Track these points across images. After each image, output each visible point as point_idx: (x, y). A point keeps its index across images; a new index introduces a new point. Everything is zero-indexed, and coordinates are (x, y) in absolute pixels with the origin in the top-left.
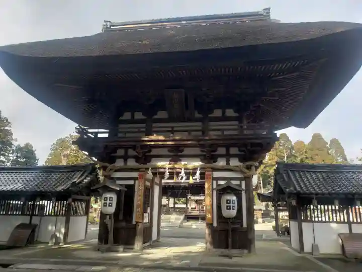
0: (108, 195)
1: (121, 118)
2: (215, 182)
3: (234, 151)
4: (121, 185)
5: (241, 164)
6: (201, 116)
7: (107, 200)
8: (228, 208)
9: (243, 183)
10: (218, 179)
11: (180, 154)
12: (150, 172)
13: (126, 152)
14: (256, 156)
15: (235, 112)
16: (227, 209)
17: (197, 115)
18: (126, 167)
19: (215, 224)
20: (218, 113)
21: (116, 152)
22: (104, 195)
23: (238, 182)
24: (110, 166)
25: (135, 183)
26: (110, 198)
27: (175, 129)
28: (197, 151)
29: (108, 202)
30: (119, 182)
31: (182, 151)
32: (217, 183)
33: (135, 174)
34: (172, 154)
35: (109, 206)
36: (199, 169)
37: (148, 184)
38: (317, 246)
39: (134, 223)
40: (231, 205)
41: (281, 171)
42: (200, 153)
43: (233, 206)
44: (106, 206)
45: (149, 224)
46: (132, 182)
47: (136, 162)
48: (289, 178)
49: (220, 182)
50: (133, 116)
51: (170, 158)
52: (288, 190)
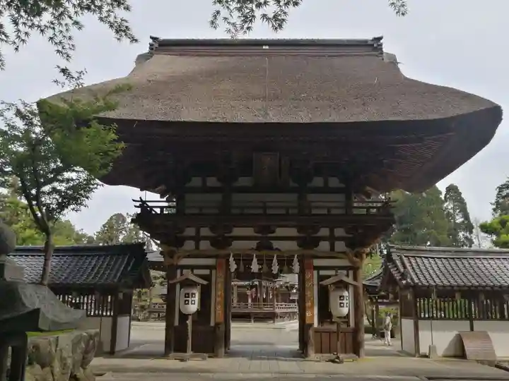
0: (190, 291)
1: (188, 185)
2: (315, 272)
3: (339, 232)
5: (349, 250)
6: (296, 185)
7: (188, 297)
8: (342, 305)
9: (351, 273)
10: (319, 268)
11: (270, 235)
12: (232, 259)
13: (198, 232)
14: (367, 240)
15: (341, 182)
16: (340, 307)
17: (292, 184)
18: (197, 252)
19: (316, 325)
20: (318, 182)
21: (183, 231)
22: (186, 291)
23: (344, 272)
25: (211, 272)
26: (192, 294)
27: (268, 204)
28: (293, 232)
29: (190, 299)
31: (273, 232)
32: (318, 273)
34: (260, 235)
35: (192, 304)
36: (296, 256)
38: (435, 347)
39: (212, 324)
40: (345, 302)
41: (394, 257)
42: (296, 234)
43: (347, 303)
46: (207, 272)
47: (212, 245)
48: (405, 267)
49: (323, 273)
50: (204, 182)
51: (258, 242)
52: (404, 282)
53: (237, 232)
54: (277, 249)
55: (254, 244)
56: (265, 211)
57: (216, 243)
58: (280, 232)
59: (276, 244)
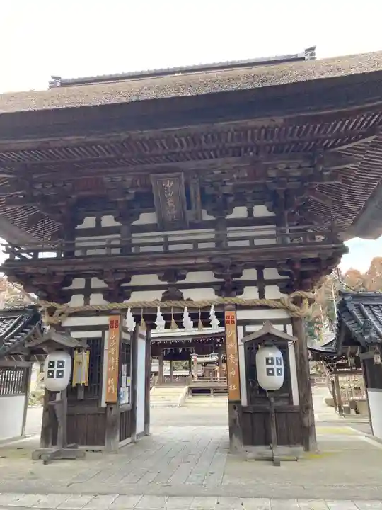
0: (57, 357)
1: (79, 227)
2: (240, 328)
3: (270, 273)
4: (79, 340)
5: (285, 296)
6: (211, 218)
7: (53, 366)
8: (270, 373)
9: (289, 327)
10: (244, 323)
11: (179, 282)
12: (129, 315)
13: (88, 283)
14: (309, 281)
15: (269, 209)
16: (268, 374)
17: (207, 217)
18: (87, 308)
19: (244, 402)
20: (240, 212)
21: (70, 283)
22: (49, 358)
23: (280, 327)
24: (60, 308)
25: (103, 334)
26: (59, 362)
27: (170, 239)
28: (208, 277)
29: (56, 369)
30: (75, 335)
31: (184, 277)
32: (244, 329)
33: (104, 320)
34: (166, 283)
35: (58, 376)
36: (213, 307)
37: (127, 337)
39: (103, 405)
40: (275, 366)
41: (351, 306)
42: (213, 279)
43: (278, 369)
44: (52, 376)
45: (129, 406)
46: (98, 334)
47: (105, 298)
48: (365, 317)
49: (249, 328)
50: (98, 222)
51: (164, 291)
52: (366, 337)
53: (137, 280)
54: (188, 300)
55: (158, 295)
56: (166, 248)
57: (109, 295)
58: (192, 277)
59: (187, 294)
